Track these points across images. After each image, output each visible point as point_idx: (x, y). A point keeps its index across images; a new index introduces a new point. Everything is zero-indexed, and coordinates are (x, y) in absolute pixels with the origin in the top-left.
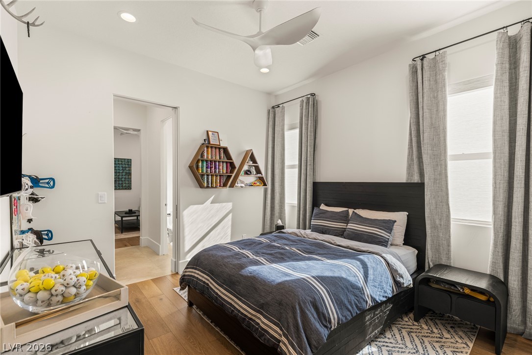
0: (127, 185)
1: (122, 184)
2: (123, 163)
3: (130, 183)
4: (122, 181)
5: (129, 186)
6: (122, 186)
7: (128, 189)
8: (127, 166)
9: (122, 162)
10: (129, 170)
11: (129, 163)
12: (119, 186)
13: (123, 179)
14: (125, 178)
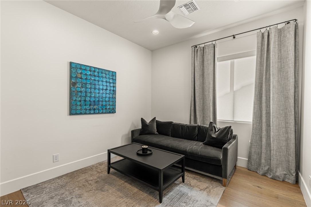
0: (111, 107)
1: (106, 105)
2: (107, 76)
3: (114, 105)
4: (106, 101)
5: (113, 109)
6: (106, 109)
7: (113, 113)
8: (111, 81)
9: (106, 74)
10: (114, 87)
11: (114, 78)
12: (102, 109)
13: (107, 99)
14: (109, 98)
